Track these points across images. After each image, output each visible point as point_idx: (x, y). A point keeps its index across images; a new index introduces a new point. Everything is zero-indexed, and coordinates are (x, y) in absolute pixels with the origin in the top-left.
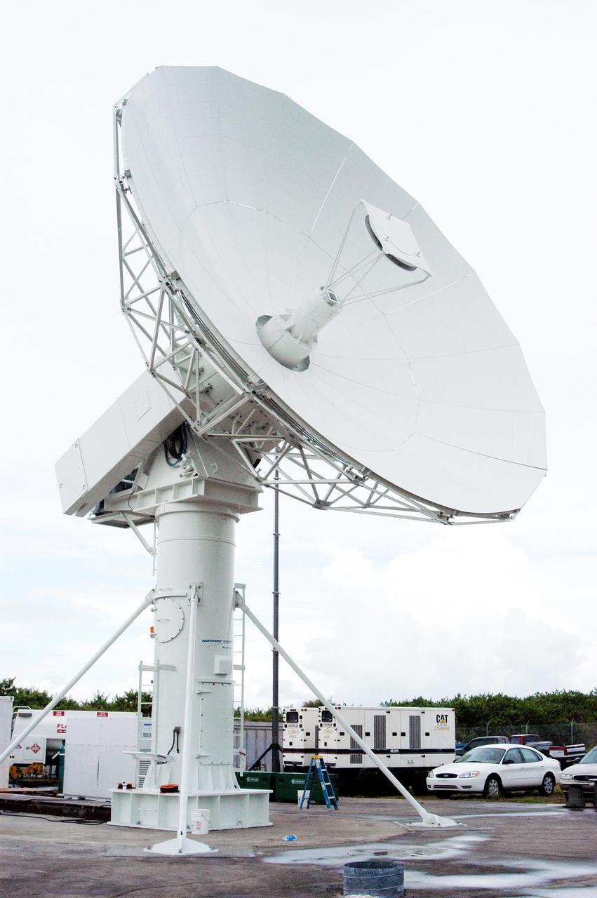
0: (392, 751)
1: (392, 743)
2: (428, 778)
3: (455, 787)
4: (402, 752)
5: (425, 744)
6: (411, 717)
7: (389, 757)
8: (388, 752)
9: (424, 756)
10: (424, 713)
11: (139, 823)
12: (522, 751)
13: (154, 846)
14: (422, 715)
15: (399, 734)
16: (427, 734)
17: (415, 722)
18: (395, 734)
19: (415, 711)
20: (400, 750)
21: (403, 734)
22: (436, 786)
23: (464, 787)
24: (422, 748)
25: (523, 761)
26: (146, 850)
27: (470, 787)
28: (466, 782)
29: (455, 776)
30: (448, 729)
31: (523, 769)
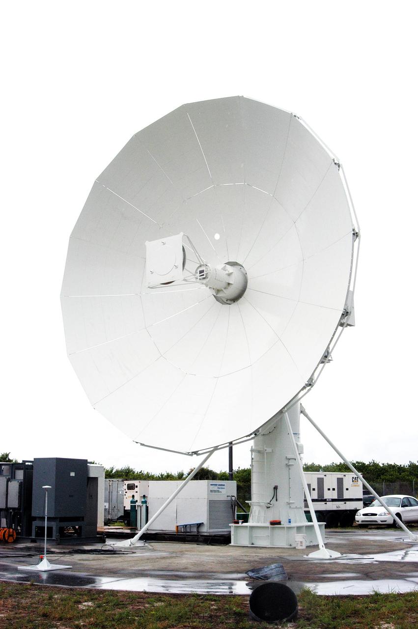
0: (327, 500)
1: (328, 495)
2: (356, 516)
3: (376, 521)
4: (333, 500)
5: (346, 495)
6: (338, 478)
7: (326, 503)
8: (325, 500)
9: (345, 503)
10: (345, 476)
11: (253, 544)
12: (410, 499)
13: (310, 554)
14: (344, 477)
15: (331, 489)
16: (347, 489)
17: (340, 481)
18: (329, 489)
19: (340, 475)
20: (332, 499)
21: (334, 489)
22: (362, 521)
23: (382, 521)
24: (344, 498)
25: (411, 505)
26: (305, 556)
27: (386, 521)
28: (383, 518)
29: (376, 515)
30: (359, 486)
31: (412, 510)
